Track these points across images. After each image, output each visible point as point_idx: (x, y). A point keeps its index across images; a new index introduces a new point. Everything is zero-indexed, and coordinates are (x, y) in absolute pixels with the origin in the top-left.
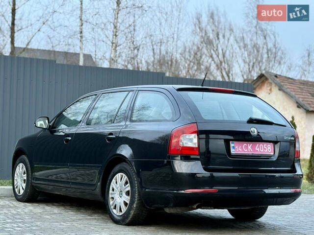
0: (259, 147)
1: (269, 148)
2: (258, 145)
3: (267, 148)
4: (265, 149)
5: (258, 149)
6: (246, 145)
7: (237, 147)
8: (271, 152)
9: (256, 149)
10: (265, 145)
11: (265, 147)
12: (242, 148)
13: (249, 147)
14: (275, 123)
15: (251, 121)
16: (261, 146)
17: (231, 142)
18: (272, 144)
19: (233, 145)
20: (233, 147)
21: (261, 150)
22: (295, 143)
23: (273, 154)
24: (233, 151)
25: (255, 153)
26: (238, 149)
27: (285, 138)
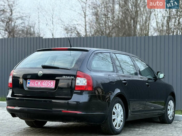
1: (52, 83)
2: (44, 82)
3: (51, 84)
4: (49, 84)
5: (44, 84)
6: (37, 81)
7: (31, 83)
8: (53, 86)
9: (43, 84)
11: (49, 83)
12: (34, 84)
13: (39, 83)
14: (60, 67)
15: (44, 67)
16: (46, 82)
17: (28, 80)
18: (55, 81)
19: (29, 82)
20: (29, 83)
21: (46, 84)
22: (75, 80)
23: (54, 87)
24: (28, 85)
25: (42, 87)
26: (32, 84)
27: (64, 77)
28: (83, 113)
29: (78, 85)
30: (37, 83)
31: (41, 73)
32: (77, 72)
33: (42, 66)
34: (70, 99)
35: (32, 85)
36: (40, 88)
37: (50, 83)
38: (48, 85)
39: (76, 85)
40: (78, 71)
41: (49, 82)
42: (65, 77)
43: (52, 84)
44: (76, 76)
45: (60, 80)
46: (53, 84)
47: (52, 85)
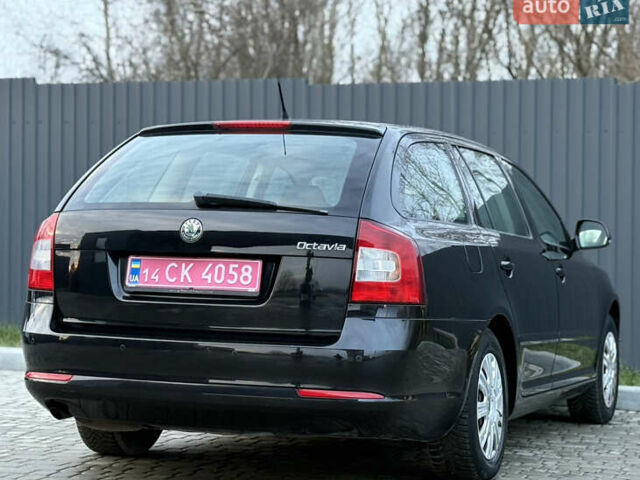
0: (212, 270)
1: (244, 274)
2: (210, 265)
3: (240, 273)
4: (232, 277)
5: (209, 277)
6: (176, 266)
7: (146, 271)
8: (252, 284)
9: (203, 277)
10: (232, 266)
11: (231, 272)
12: (161, 274)
13: (185, 272)
16: (220, 269)
17: (131, 258)
18: (260, 263)
19: (136, 266)
20: (135, 272)
21: (219, 278)
22: (353, 259)
23: (255, 289)
24: (132, 282)
25: (199, 287)
26: (150, 275)
27: (302, 245)
28: (387, 400)
29: (363, 280)
30: (176, 272)
31: (192, 227)
32: (361, 226)
33: (196, 198)
34: (334, 339)
35: (151, 280)
36: (190, 292)
37: (238, 270)
38: (229, 281)
39: (356, 280)
40: (362, 222)
41: (234, 269)
42: (306, 245)
43: (248, 274)
44: (353, 244)
45: (284, 259)
46: (250, 278)
47: (246, 278)
